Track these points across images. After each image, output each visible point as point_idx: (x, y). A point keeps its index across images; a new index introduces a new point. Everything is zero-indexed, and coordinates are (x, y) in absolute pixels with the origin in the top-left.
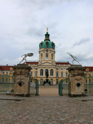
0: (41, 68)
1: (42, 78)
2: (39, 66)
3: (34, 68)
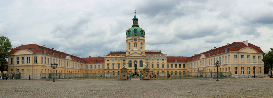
0: (129, 60)
1: (130, 70)
2: (127, 57)
3: (121, 60)
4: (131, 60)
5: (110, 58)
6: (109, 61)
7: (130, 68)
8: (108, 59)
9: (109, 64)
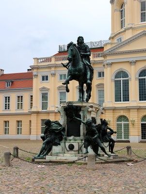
0: (116, 68)
1: (122, 113)
2: (109, 59)
4: (126, 68)
5: (49, 67)
6: (47, 79)
7: (122, 104)
8: (45, 72)
9: (48, 90)
